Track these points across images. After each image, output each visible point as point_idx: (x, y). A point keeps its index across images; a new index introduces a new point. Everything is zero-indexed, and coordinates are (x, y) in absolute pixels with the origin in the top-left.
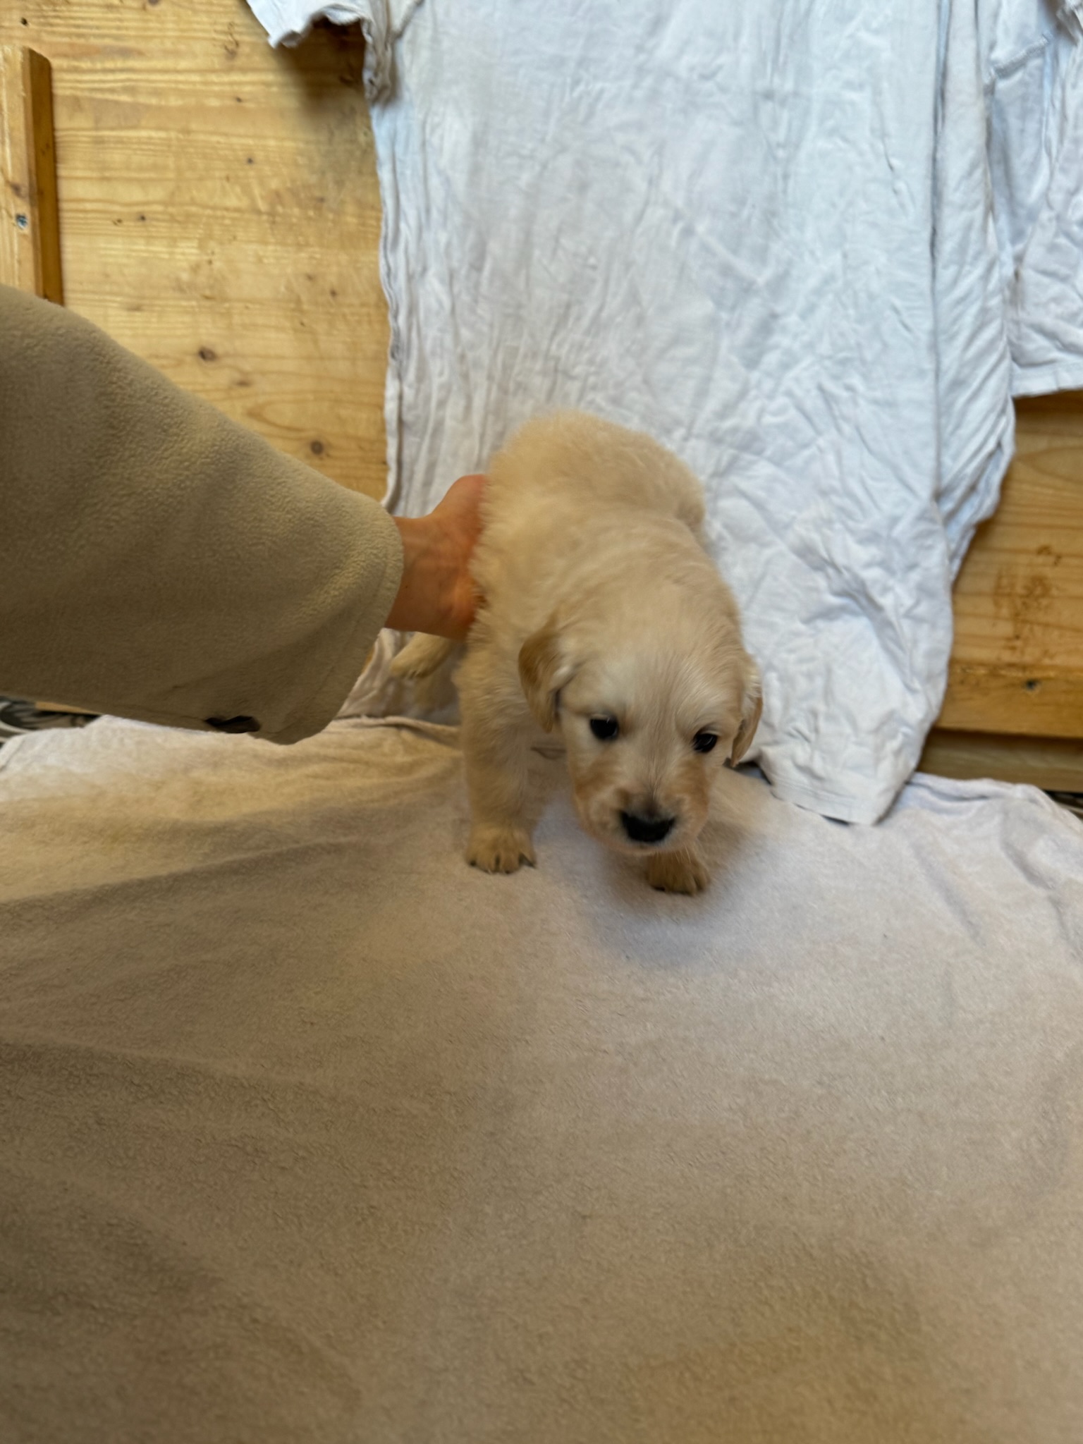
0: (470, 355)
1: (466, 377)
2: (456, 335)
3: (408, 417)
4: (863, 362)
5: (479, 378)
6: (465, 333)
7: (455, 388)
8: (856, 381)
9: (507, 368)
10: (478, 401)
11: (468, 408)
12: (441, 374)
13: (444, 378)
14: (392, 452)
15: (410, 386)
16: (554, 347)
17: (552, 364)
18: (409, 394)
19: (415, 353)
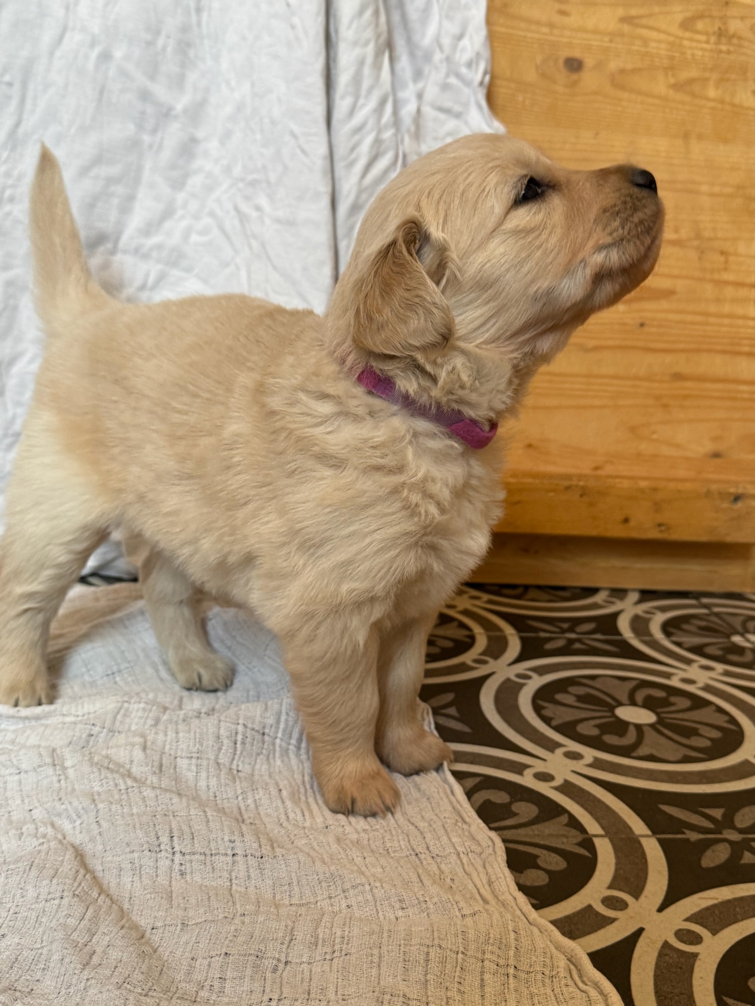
4: (268, 182)
8: (263, 201)
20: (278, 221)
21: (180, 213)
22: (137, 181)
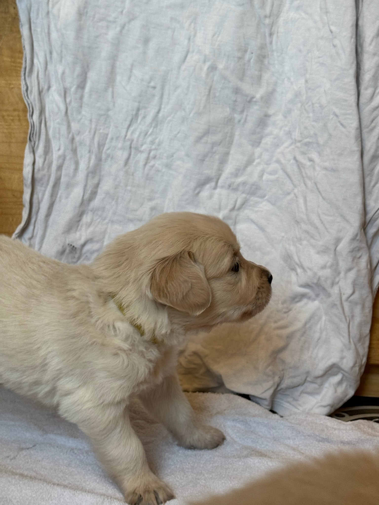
0: (77, 139)
1: (75, 151)
2: (69, 126)
3: (37, 176)
4: (318, 144)
5: (83, 152)
6: (75, 126)
7: (68, 157)
8: (314, 156)
9: (101, 146)
10: (83, 165)
11: (76, 169)
12: (59, 150)
13: (61, 152)
14: (26, 197)
15: (40, 157)
16: (129, 133)
17: (128, 143)
18: (39, 162)
19: (43, 137)
20: (326, 169)
21: (257, 161)
22: (231, 143)
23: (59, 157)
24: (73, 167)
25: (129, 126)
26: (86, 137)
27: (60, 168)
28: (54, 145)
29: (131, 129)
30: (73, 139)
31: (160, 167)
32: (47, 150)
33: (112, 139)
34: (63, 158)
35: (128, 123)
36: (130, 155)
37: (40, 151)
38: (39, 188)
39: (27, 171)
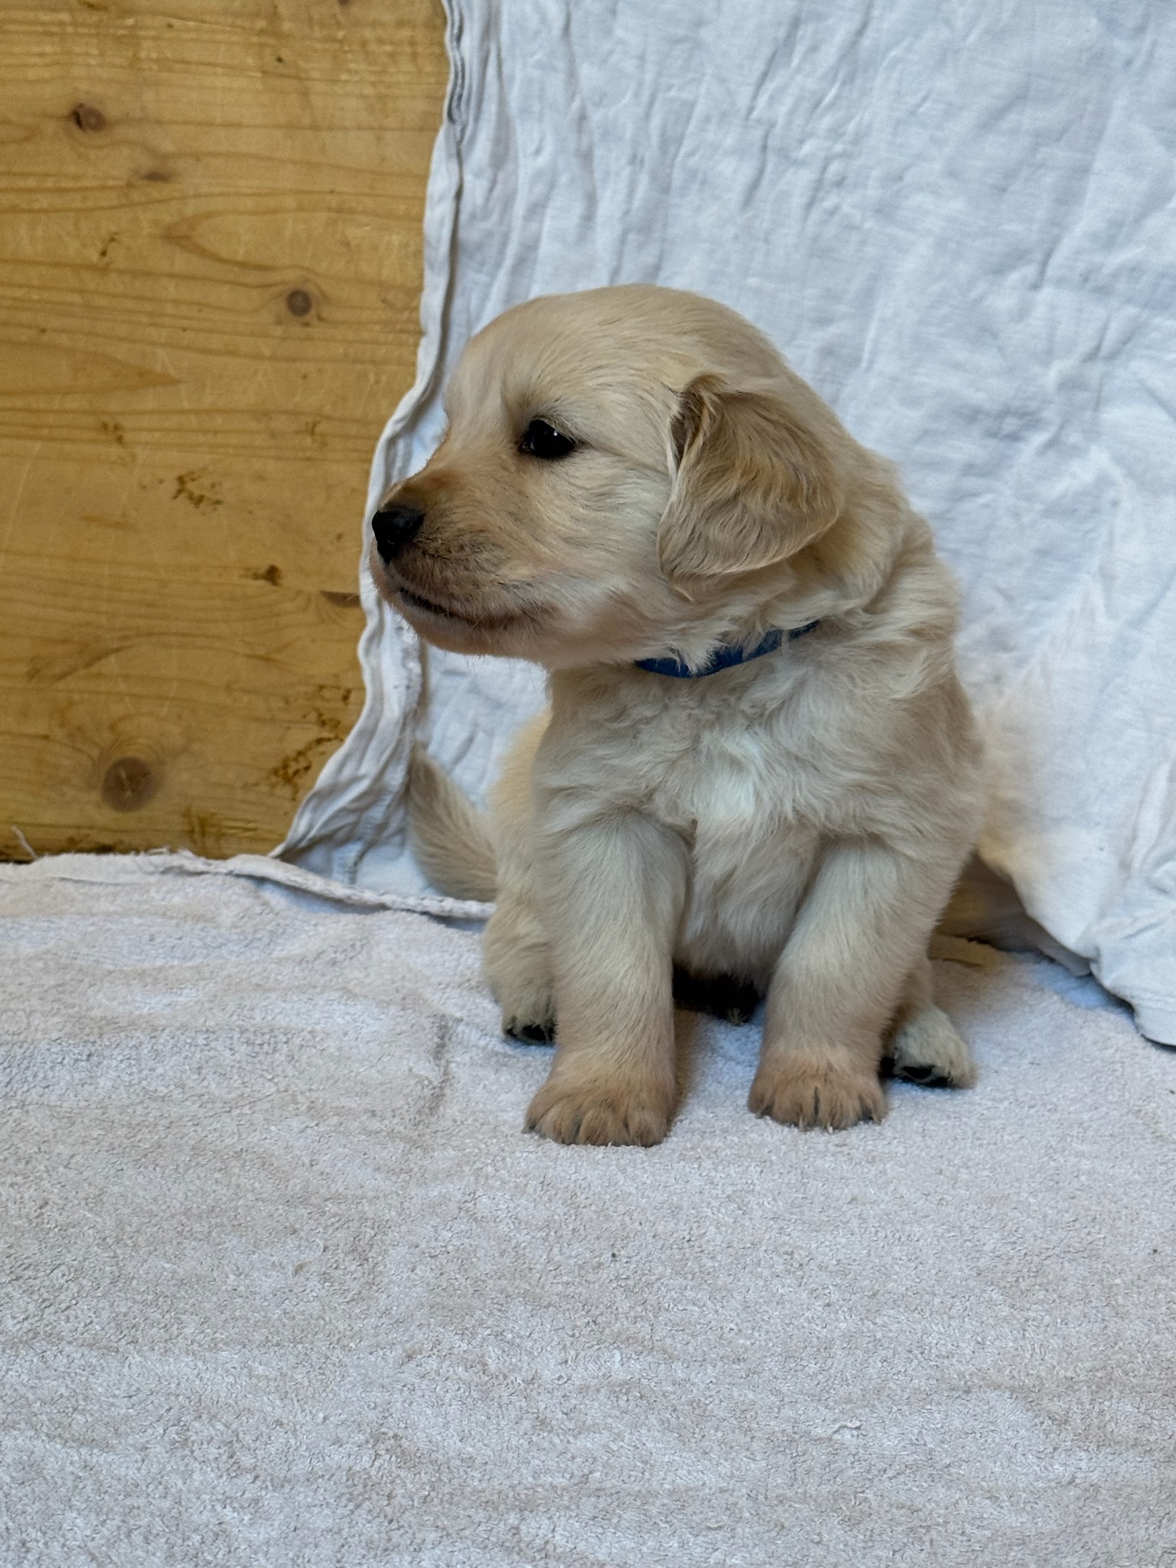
0: (596, 117)
1: (586, 158)
2: (572, 77)
3: (470, 235)
5: (612, 160)
6: (589, 76)
7: (564, 179)
9: (669, 143)
10: (609, 205)
11: (589, 217)
12: (538, 152)
13: (543, 160)
14: (432, 301)
15: (478, 174)
16: (763, 101)
17: (758, 134)
18: (476, 190)
19: (490, 108)
23: (538, 175)
24: (578, 209)
25: (765, 76)
26: (624, 111)
27: (536, 209)
28: (525, 136)
29: (771, 86)
30: (582, 118)
31: (857, 216)
32: (502, 154)
33: (707, 119)
34: (549, 179)
35: (760, 66)
36: (761, 171)
37: (480, 152)
38: (471, 277)
39: (437, 217)
